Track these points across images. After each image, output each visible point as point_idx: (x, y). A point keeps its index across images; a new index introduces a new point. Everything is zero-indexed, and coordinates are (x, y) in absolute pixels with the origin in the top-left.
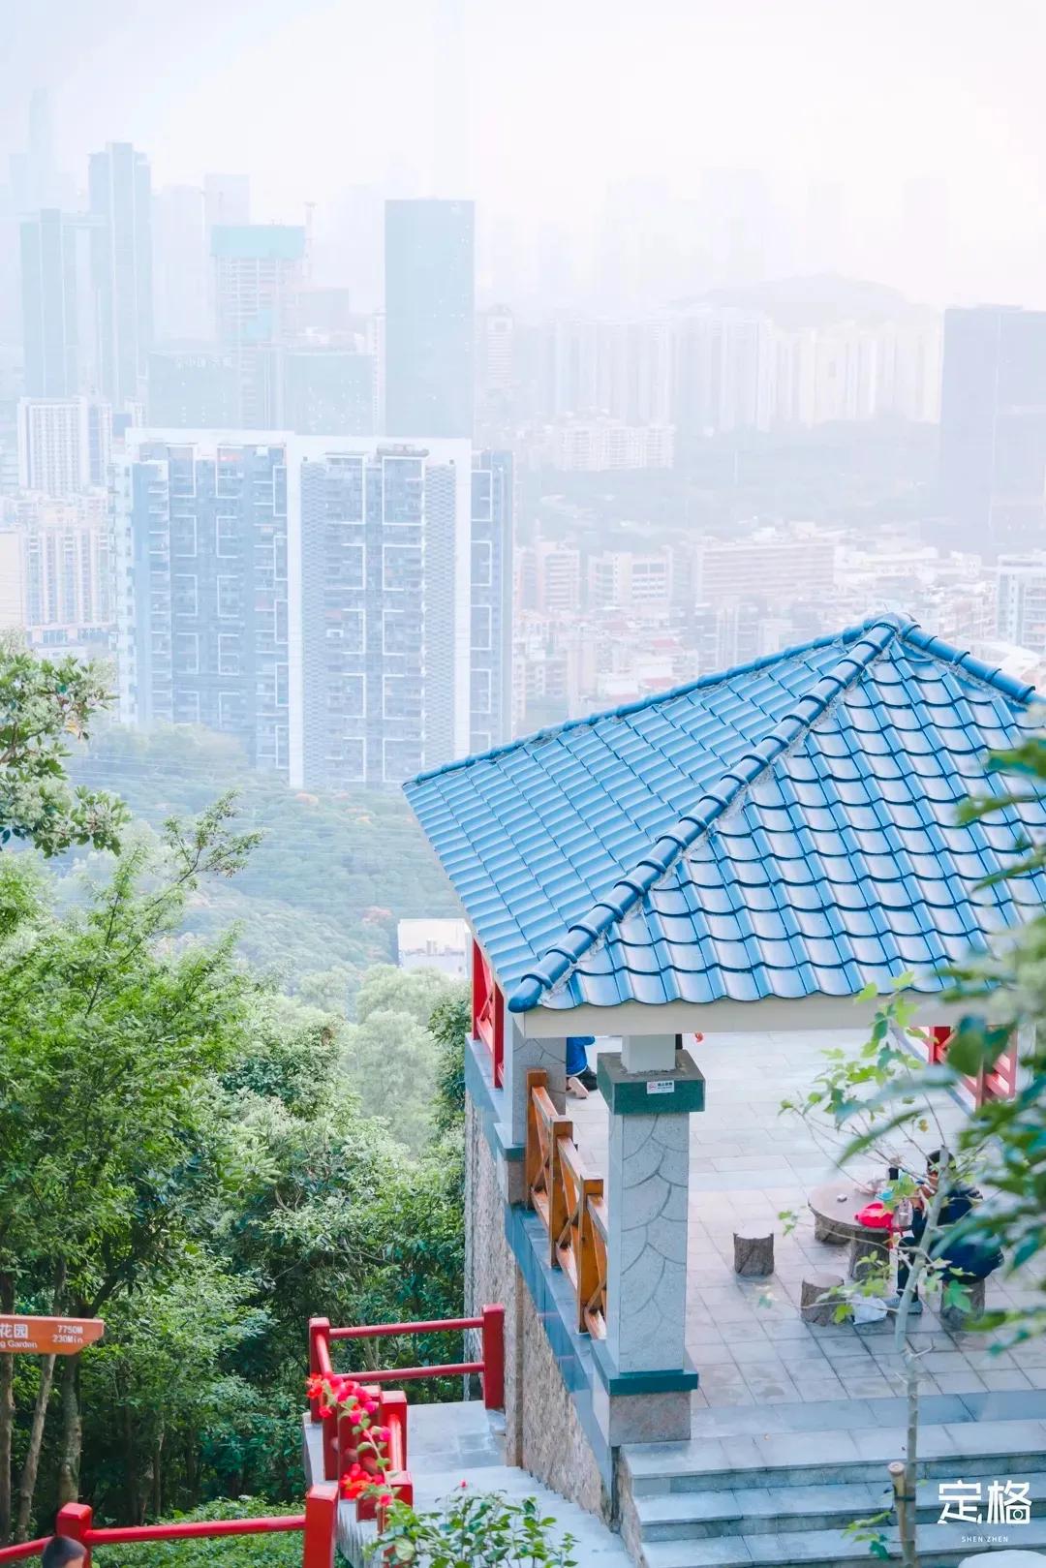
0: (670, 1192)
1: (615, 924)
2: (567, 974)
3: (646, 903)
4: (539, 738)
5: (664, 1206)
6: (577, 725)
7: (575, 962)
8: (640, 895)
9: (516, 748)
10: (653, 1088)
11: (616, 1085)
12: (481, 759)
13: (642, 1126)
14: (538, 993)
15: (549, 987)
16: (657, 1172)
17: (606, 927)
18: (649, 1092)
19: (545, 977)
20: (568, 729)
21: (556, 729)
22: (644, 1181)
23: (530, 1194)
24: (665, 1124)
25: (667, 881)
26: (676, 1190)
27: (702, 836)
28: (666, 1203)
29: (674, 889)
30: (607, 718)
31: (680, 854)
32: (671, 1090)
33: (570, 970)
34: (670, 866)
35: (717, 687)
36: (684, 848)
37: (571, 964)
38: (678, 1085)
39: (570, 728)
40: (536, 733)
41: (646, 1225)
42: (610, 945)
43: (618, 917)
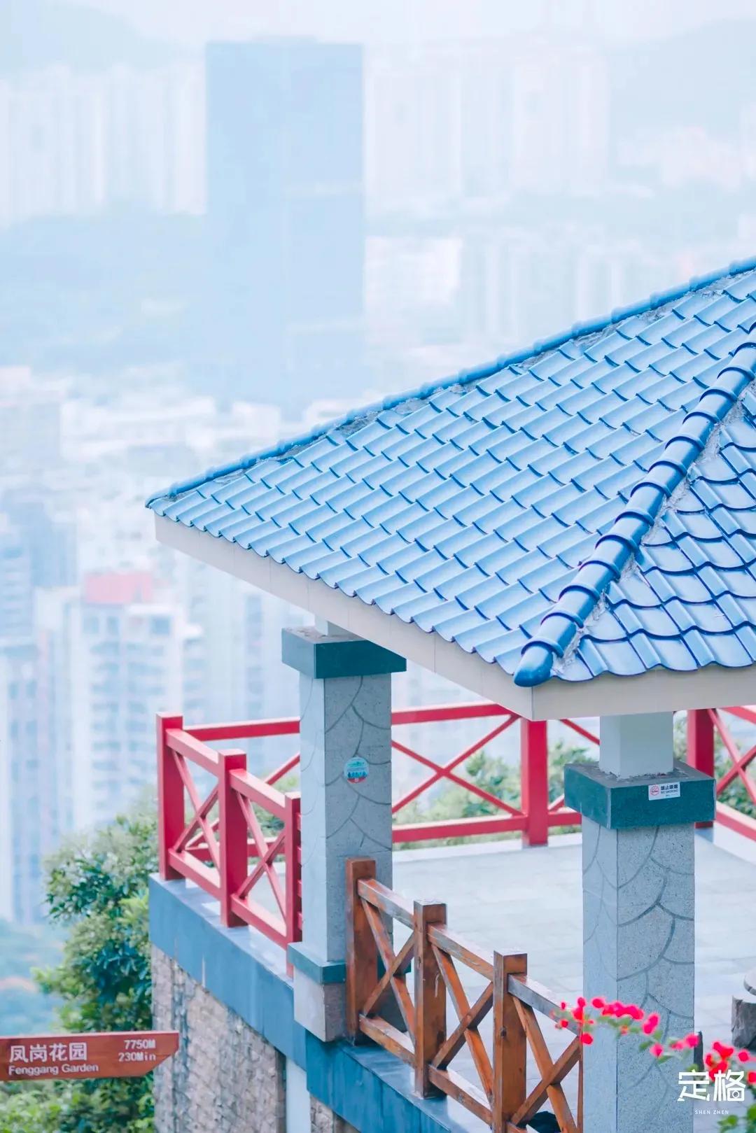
0: (673, 928)
1: (613, 584)
2: (575, 641)
3: (639, 558)
4: (349, 422)
5: (667, 946)
6: (404, 401)
7: (581, 626)
8: (631, 548)
9: (315, 438)
10: (656, 793)
11: (613, 790)
12: (263, 457)
13: (641, 843)
14: (549, 662)
15: (560, 655)
16: (658, 903)
17: (604, 585)
18: (651, 797)
19: (553, 641)
20: (391, 406)
21: (371, 408)
22: (645, 913)
23: (359, 1024)
24: (668, 840)
25: (657, 536)
26: (680, 924)
27: (682, 483)
28: (669, 940)
29: (666, 545)
30: (445, 387)
31: (665, 503)
32: (677, 794)
33: (577, 637)
34: (656, 518)
35: (599, 335)
36: (669, 497)
37: (578, 629)
38: (684, 786)
39: (394, 405)
40: (343, 417)
41: (646, 971)
42: (612, 607)
43: (614, 574)
